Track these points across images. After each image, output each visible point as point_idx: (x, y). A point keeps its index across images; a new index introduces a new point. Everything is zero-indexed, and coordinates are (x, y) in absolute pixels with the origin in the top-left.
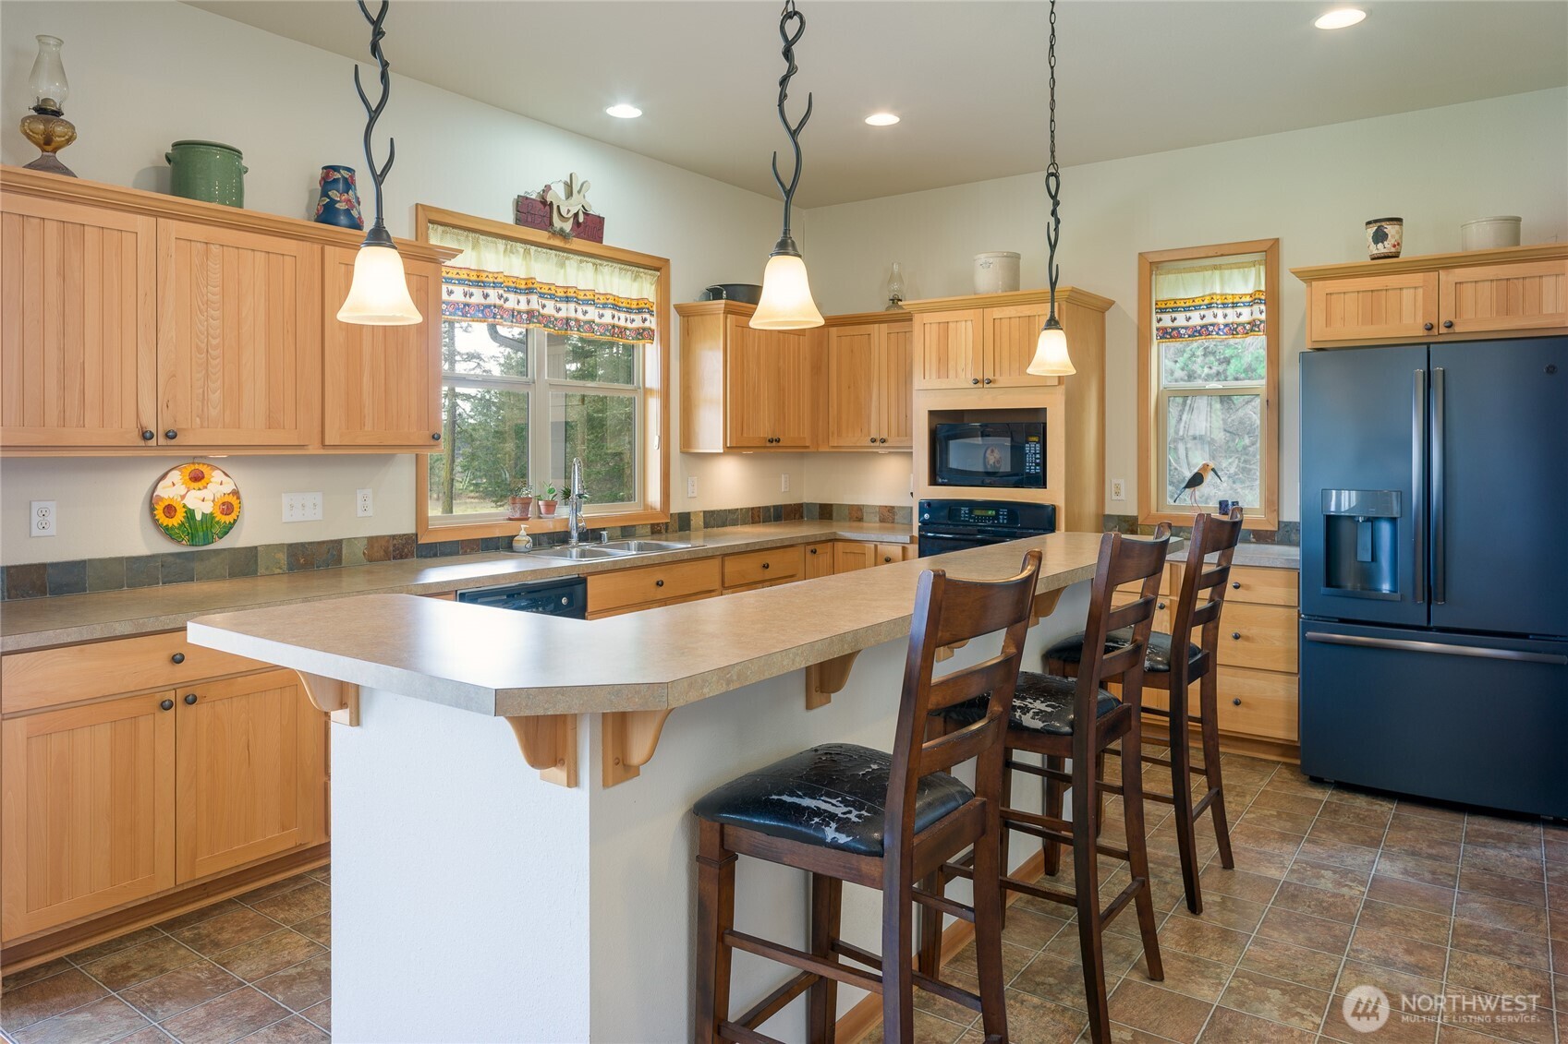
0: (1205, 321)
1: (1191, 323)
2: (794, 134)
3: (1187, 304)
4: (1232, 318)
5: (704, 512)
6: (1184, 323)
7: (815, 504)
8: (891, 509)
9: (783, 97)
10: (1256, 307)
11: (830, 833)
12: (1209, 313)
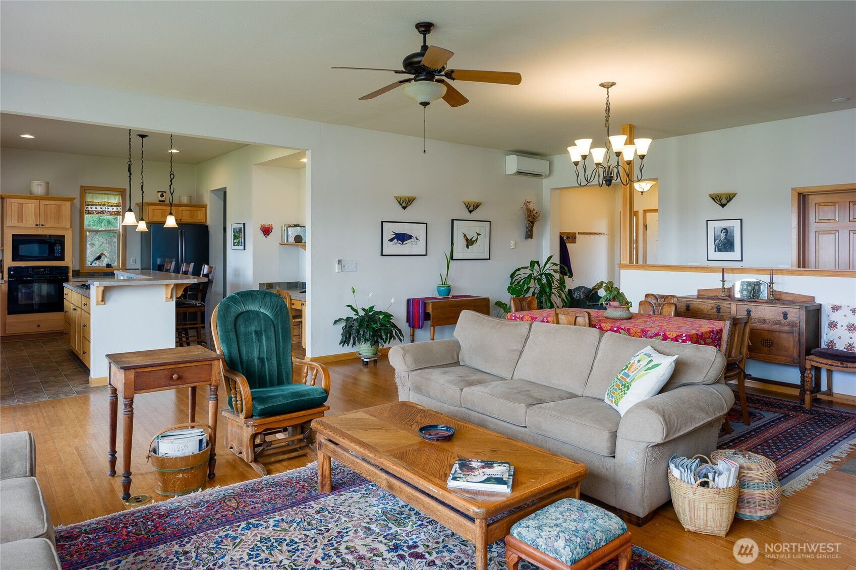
0: (102, 210)
1: (97, 210)
2: (172, 194)
6: (95, 210)
9: (170, 188)
10: (119, 208)
11: (198, 305)
12: (104, 207)
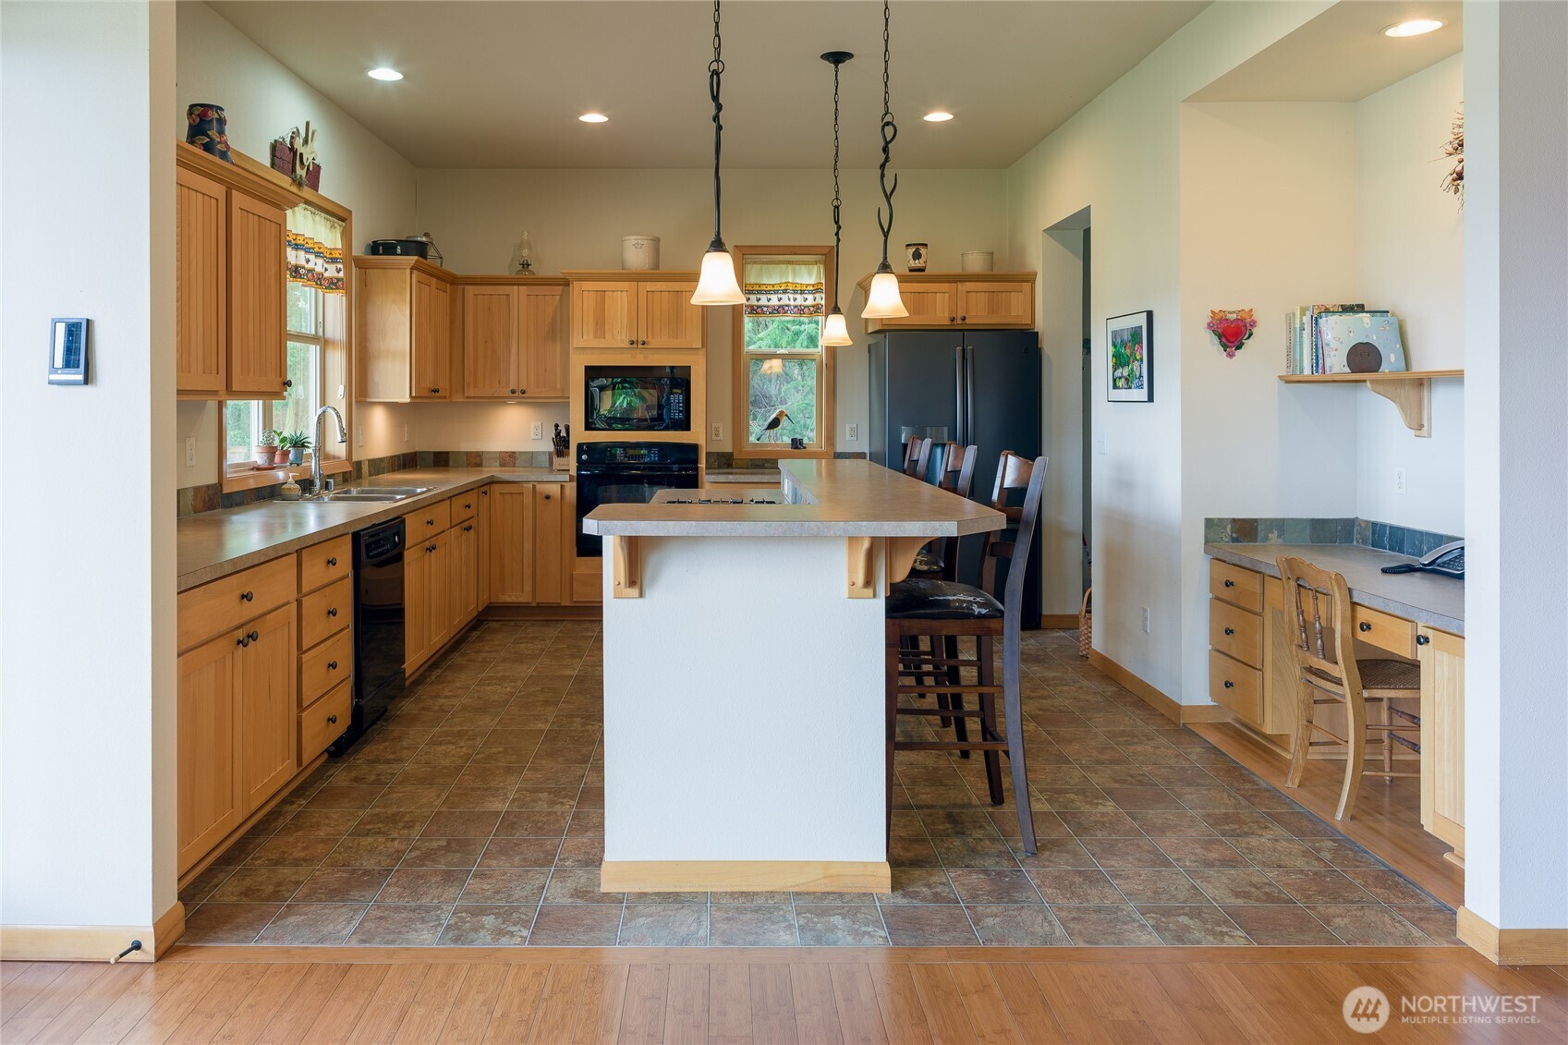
0: (781, 303)
1: (771, 303)
2: (888, 198)
3: (768, 289)
4: (800, 301)
5: (369, 460)
6: (766, 303)
8: (512, 455)
9: (883, 176)
10: (818, 295)
11: (976, 610)
12: (784, 297)
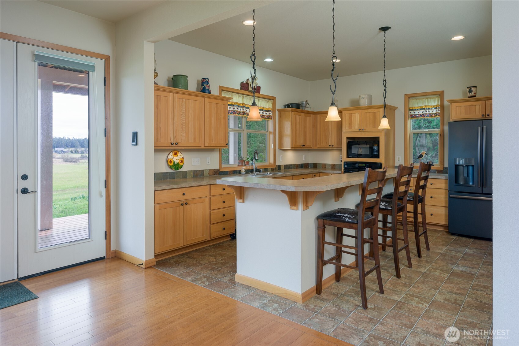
3: (418, 108)
4: (431, 112)
5: (284, 165)
6: (418, 114)
7: (312, 163)
8: (334, 165)
10: (437, 109)
11: (347, 219)
12: (424, 111)
